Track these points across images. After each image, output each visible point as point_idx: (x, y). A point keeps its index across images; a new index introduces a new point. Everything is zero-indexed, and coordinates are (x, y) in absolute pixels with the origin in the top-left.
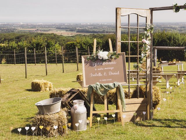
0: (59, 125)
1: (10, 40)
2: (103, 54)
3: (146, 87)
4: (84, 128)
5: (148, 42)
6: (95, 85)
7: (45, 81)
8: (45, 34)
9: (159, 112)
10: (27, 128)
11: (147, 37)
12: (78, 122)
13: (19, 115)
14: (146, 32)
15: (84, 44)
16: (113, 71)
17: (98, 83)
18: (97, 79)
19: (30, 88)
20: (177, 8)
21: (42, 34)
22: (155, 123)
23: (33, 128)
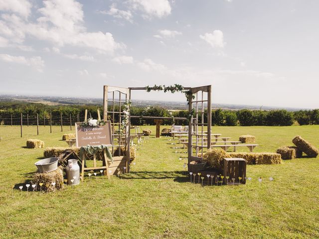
0: (56, 182)
1: (8, 107)
2: (93, 122)
3: (126, 148)
4: (77, 183)
5: (127, 113)
6: (86, 147)
7: (38, 141)
8: (35, 104)
9: (134, 166)
10: (28, 186)
11: (127, 109)
12: (72, 179)
13: (18, 171)
14: (126, 106)
15: (66, 112)
16: (101, 135)
17: (89, 145)
18: (88, 142)
19: (26, 145)
20: (149, 89)
21: (32, 103)
22: (133, 175)
23: (34, 186)
